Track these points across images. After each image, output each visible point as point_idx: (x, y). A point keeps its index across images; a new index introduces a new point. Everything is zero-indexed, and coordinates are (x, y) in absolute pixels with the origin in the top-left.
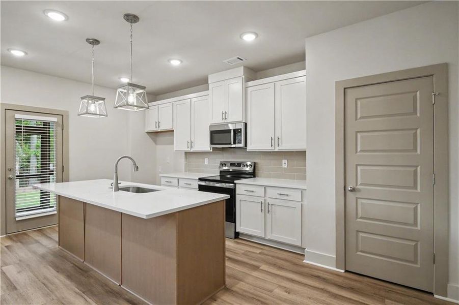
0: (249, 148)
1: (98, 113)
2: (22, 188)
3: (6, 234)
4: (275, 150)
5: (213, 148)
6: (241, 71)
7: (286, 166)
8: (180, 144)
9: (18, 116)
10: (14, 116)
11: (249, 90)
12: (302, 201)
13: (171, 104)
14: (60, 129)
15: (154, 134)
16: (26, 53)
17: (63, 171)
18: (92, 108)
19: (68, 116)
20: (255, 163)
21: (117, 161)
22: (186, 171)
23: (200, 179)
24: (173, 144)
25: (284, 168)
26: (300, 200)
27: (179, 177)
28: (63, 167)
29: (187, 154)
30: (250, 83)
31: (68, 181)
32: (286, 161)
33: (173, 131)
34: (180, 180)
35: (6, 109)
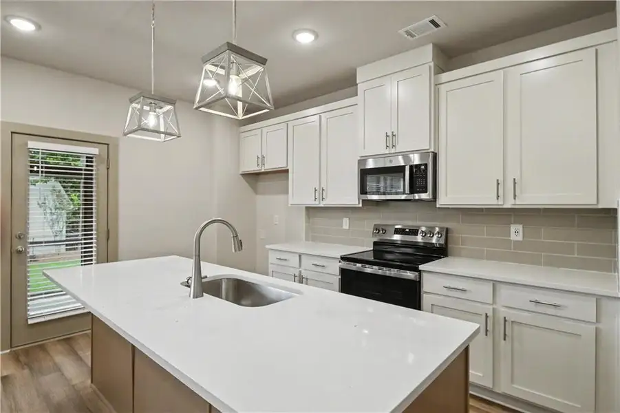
0: (442, 201)
1: (162, 130)
2: (68, 252)
3: (11, 347)
4: (505, 206)
5: (363, 200)
6: (427, 54)
7: (520, 238)
8: (301, 193)
9: (33, 144)
10: (27, 144)
11: (443, 88)
12: (598, 321)
13: (285, 124)
14: (103, 168)
15: (253, 177)
16: (39, 27)
17: (108, 239)
18: (151, 121)
19: (117, 146)
20: (447, 230)
21: (199, 231)
22: (307, 239)
23: (344, 258)
24: (287, 193)
25: (516, 242)
26: (595, 321)
27: (302, 251)
28: (108, 231)
29: (310, 210)
30: (445, 76)
31: (117, 260)
32: (520, 228)
33: (287, 171)
34: (303, 257)
35: (12, 133)
